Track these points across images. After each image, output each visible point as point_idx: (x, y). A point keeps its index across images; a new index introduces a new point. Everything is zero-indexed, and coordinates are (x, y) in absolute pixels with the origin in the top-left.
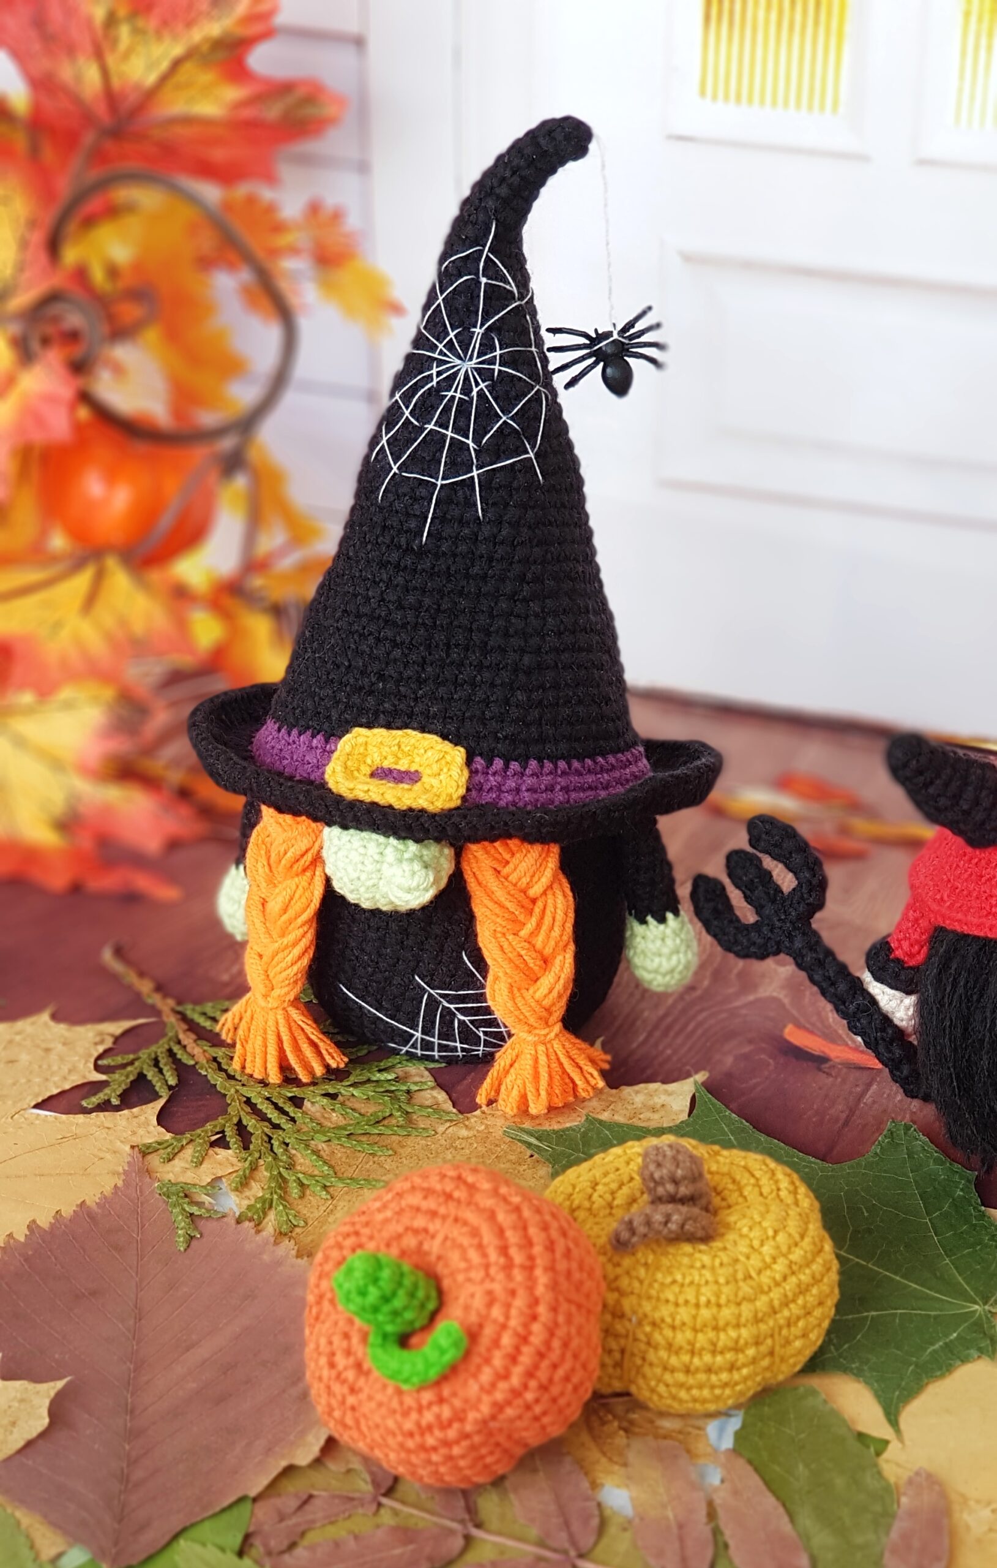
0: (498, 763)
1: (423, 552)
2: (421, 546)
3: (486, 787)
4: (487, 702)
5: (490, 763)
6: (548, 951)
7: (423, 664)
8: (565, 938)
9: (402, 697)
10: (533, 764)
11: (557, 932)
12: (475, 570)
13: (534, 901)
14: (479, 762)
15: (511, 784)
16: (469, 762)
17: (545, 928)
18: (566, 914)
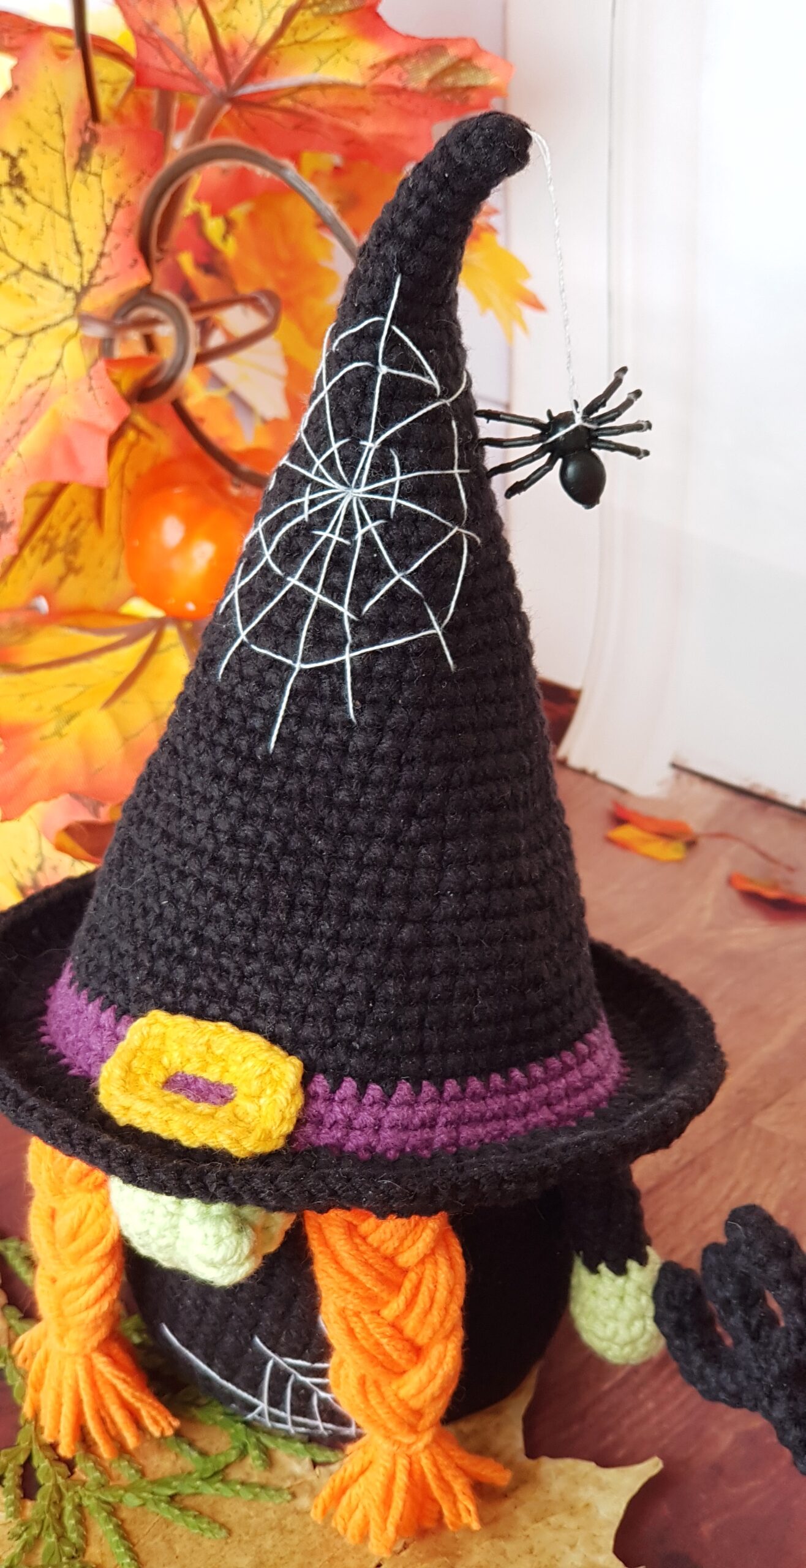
0: (349, 1086)
1: (270, 763)
2: (267, 756)
3: (328, 1121)
4: (341, 993)
5: (337, 1084)
6: (422, 1339)
7: (255, 926)
8: (448, 1325)
9: (223, 972)
10: (404, 1089)
11: (435, 1317)
12: (342, 795)
13: (404, 1272)
14: (321, 1084)
15: (366, 1117)
16: (306, 1081)
17: (418, 1309)
18: (451, 1292)
